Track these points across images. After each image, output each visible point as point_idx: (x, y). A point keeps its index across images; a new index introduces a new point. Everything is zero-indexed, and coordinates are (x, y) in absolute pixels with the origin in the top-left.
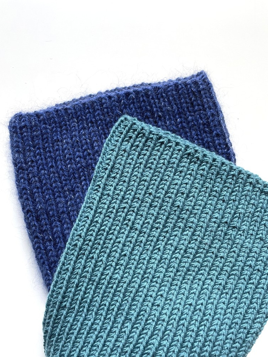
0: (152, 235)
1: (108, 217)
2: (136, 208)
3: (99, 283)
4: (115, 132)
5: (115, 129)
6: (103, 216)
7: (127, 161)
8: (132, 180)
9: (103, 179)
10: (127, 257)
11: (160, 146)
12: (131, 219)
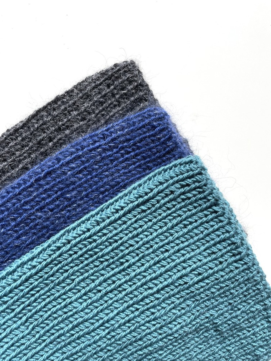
0: (140, 291)
1: (109, 243)
2: (142, 254)
3: (57, 300)
4: (177, 167)
5: (179, 164)
6: (106, 238)
7: (168, 204)
8: (159, 225)
9: (131, 204)
10: (101, 294)
11: (212, 213)
12: (130, 261)
